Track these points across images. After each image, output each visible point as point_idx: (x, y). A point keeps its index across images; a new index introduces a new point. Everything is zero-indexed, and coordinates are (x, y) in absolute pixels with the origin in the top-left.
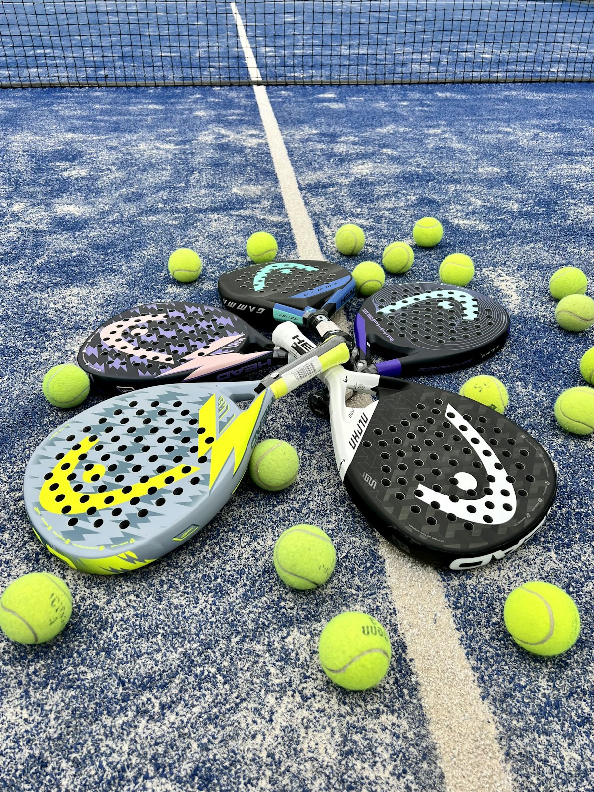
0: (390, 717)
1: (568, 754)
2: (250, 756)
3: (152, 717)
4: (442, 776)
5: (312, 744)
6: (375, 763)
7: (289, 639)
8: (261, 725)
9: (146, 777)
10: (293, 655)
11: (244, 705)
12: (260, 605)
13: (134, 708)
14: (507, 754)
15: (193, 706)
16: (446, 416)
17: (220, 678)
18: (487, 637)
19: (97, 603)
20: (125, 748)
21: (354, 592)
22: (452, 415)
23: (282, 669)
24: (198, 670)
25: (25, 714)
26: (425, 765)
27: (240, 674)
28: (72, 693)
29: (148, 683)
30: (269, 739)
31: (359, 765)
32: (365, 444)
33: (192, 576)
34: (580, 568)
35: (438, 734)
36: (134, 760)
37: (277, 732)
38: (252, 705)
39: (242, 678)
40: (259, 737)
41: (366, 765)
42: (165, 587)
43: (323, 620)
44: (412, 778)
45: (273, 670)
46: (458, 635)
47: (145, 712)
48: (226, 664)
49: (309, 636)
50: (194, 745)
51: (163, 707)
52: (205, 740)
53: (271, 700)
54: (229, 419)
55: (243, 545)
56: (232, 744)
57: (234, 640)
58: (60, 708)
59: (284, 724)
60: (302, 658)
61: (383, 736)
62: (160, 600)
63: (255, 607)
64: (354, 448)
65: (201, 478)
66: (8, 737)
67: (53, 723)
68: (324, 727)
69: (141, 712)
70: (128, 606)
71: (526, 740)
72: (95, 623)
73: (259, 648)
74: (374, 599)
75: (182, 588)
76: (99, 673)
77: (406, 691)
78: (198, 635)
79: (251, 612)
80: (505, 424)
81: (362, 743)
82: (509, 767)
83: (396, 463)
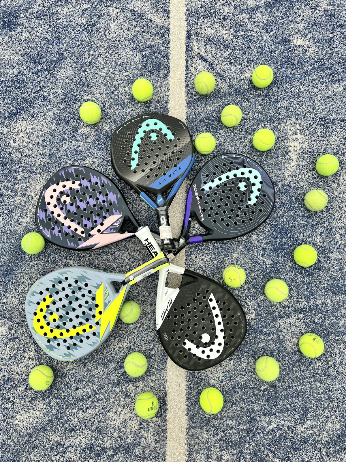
0: (156, 418)
1: (205, 436)
2: (112, 426)
3: (83, 411)
4: (166, 438)
5: (131, 425)
6: (148, 432)
7: (128, 388)
8: (116, 417)
9: (82, 429)
10: (129, 394)
11: (111, 410)
12: (120, 373)
13: (78, 407)
14: (187, 433)
15: (96, 409)
16: (209, 301)
17: (104, 400)
18: (195, 394)
19: (62, 366)
20: (76, 420)
21: (154, 370)
22: (211, 300)
23: (125, 399)
24: (98, 396)
25: (45, 406)
26: (162, 434)
27: (111, 399)
28: (58, 400)
29: (82, 399)
30: (118, 422)
31: (143, 432)
32: (168, 316)
33: (96, 357)
34: (239, 369)
35: (169, 425)
36: (79, 423)
37: (121, 420)
38: (114, 411)
39: (112, 400)
40: (116, 421)
41: (145, 432)
42: (86, 361)
43: (141, 381)
44: (158, 437)
45: (122, 399)
46: (186, 392)
47: (82, 409)
48: (106, 395)
49: (135, 387)
50: (96, 421)
51: (87, 408)
52: (99, 420)
53: (120, 409)
54: (109, 302)
55: (115, 344)
56: (107, 422)
57: (110, 386)
58: (55, 405)
59: (123, 417)
60: (132, 395)
61: (152, 424)
62: (84, 367)
63: (118, 373)
64: (163, 319)
65: (97, 334)
66: (41, 413)
67: (53, 410)
68: (135, 420)
69: (80, 409)
70: (73, 368)
71: (194, 430)
72: (63, 374)
73: (118, 390)
74: (160, 375)
75: (92, 363)
76: (66, 394)
77: (163, 410)
78: (97, 383)
79: (116, 375)
80: (234, 306)
81: (146, 426)
82: (187, 437)
83: (179, 328)
